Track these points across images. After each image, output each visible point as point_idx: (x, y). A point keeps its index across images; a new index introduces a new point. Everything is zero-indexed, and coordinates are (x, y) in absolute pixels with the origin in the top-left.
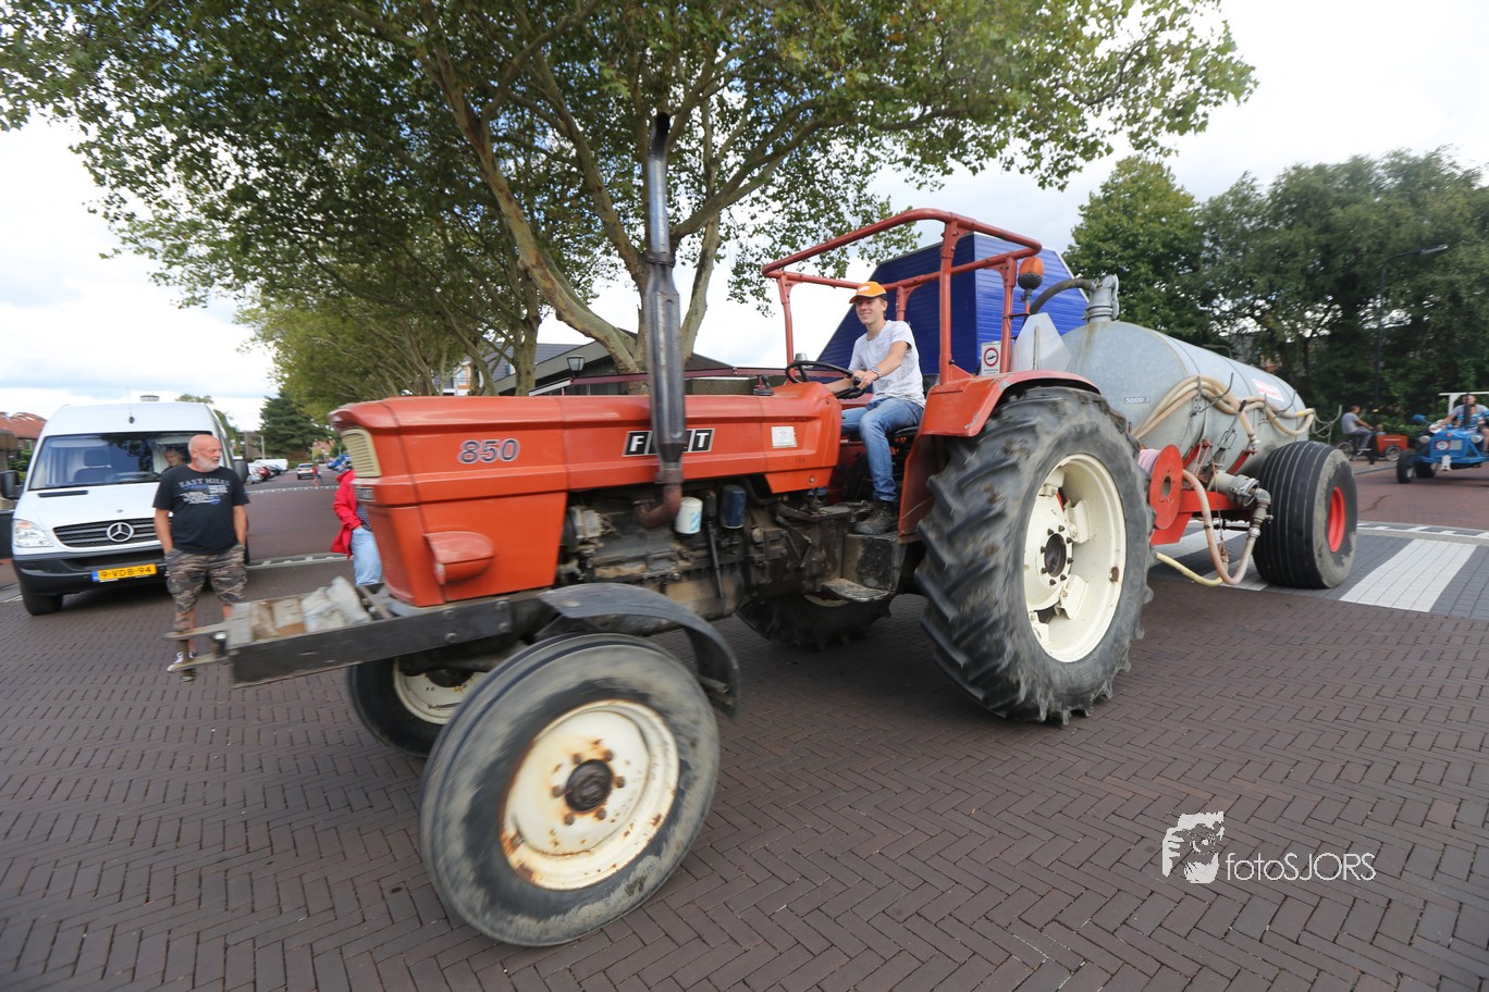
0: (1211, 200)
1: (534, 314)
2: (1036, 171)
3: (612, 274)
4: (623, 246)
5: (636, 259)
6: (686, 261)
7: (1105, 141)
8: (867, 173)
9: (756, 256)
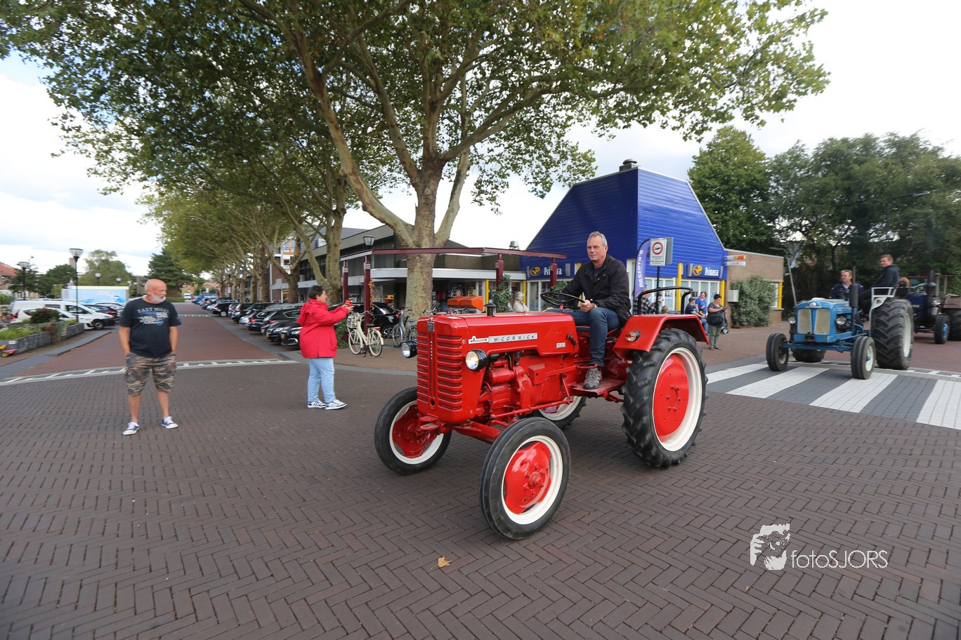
1: (342, 207)
4: (408, 164)
5: (416, 173)
9: (490, 176)
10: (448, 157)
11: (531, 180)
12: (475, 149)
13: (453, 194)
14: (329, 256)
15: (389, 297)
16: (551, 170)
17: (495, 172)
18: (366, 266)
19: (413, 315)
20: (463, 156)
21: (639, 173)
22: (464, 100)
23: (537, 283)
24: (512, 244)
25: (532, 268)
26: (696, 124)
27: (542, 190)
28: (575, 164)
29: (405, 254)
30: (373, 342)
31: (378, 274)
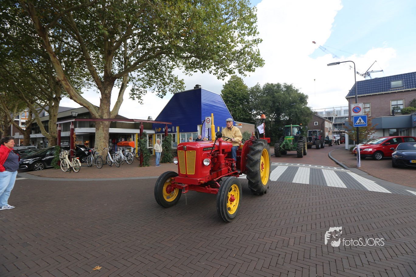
0: (251, 88)
1: (59, 96)
2: (217, 75)
3: (89, 87)
4: (96, 78)
5: (100, 83)
6: (116, 86)
7: (234, 70)
8: (172, 68)
9: (138, 87)
10: (117, 77)
11: (157, 90)
12: (131, 74)
13: (120, 94)
14: (50, 121)
15: (87, 142)
16: (166, 87)
17: (141, 85)
18: (71, 127)
19: (99, 150)
20: (125, 77)
21: (202, 90)
22: (126, 52)
23: (160, 135)
24: (149, 117)
25: (158, 128)
26: (222, 73)
27: (162, 95)
28: (176, 84)
29: (94, 121)
30: (75, 165)
31: (79, 131)
